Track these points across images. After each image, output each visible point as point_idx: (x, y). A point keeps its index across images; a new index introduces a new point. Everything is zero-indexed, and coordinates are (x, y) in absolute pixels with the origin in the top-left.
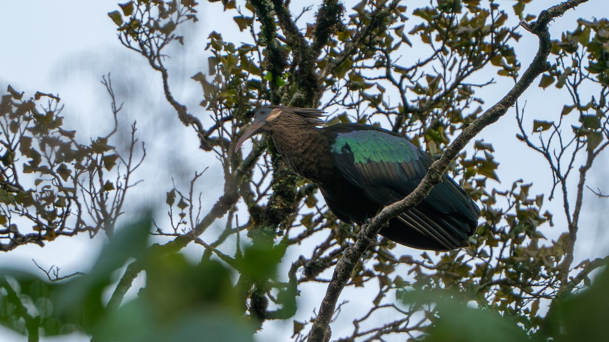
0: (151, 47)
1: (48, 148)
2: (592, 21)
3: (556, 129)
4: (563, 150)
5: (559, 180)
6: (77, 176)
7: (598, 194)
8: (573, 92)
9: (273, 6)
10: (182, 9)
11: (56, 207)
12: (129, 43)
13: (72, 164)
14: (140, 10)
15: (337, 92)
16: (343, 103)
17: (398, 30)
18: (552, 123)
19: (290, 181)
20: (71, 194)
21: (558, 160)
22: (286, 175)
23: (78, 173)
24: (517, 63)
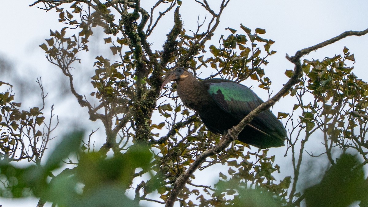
0: (63, 63)
1: (6, 112)
2: (311, 60)
3: (290, 117)
4: (294, 129)
5: (291, 146)
6: (22, 128)
7: (311, 155)
8: (299, 99)
9: (140, 39)
10: (80, 44)
11: (9, 144)
12: (52, 60)
13: (19, 121)
14: (58, 41)
15: (166, 89)
16: (170, 96)
17: (200, 58)
18: (288, 114)
19: (145, 137)
20: (18, 138)
21: (291, 134)
22: (142, 133)
23: (22, 126)
24: (270, 81)
